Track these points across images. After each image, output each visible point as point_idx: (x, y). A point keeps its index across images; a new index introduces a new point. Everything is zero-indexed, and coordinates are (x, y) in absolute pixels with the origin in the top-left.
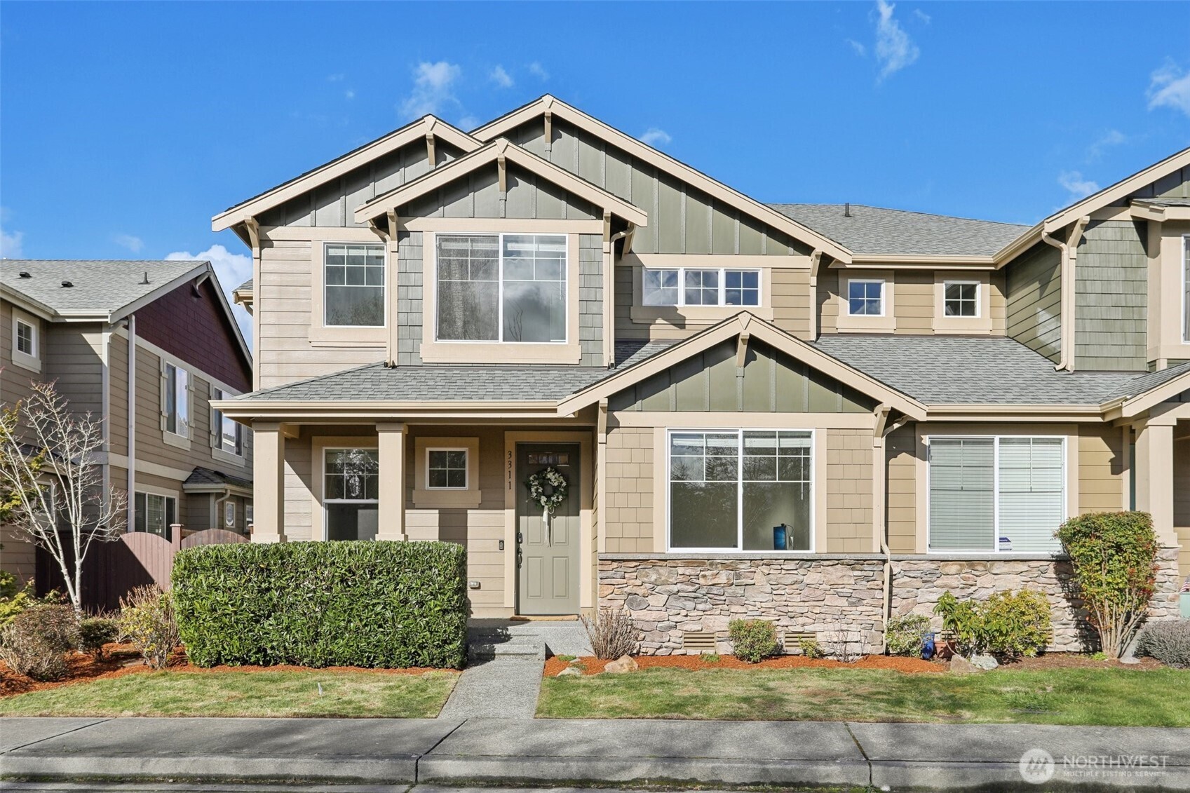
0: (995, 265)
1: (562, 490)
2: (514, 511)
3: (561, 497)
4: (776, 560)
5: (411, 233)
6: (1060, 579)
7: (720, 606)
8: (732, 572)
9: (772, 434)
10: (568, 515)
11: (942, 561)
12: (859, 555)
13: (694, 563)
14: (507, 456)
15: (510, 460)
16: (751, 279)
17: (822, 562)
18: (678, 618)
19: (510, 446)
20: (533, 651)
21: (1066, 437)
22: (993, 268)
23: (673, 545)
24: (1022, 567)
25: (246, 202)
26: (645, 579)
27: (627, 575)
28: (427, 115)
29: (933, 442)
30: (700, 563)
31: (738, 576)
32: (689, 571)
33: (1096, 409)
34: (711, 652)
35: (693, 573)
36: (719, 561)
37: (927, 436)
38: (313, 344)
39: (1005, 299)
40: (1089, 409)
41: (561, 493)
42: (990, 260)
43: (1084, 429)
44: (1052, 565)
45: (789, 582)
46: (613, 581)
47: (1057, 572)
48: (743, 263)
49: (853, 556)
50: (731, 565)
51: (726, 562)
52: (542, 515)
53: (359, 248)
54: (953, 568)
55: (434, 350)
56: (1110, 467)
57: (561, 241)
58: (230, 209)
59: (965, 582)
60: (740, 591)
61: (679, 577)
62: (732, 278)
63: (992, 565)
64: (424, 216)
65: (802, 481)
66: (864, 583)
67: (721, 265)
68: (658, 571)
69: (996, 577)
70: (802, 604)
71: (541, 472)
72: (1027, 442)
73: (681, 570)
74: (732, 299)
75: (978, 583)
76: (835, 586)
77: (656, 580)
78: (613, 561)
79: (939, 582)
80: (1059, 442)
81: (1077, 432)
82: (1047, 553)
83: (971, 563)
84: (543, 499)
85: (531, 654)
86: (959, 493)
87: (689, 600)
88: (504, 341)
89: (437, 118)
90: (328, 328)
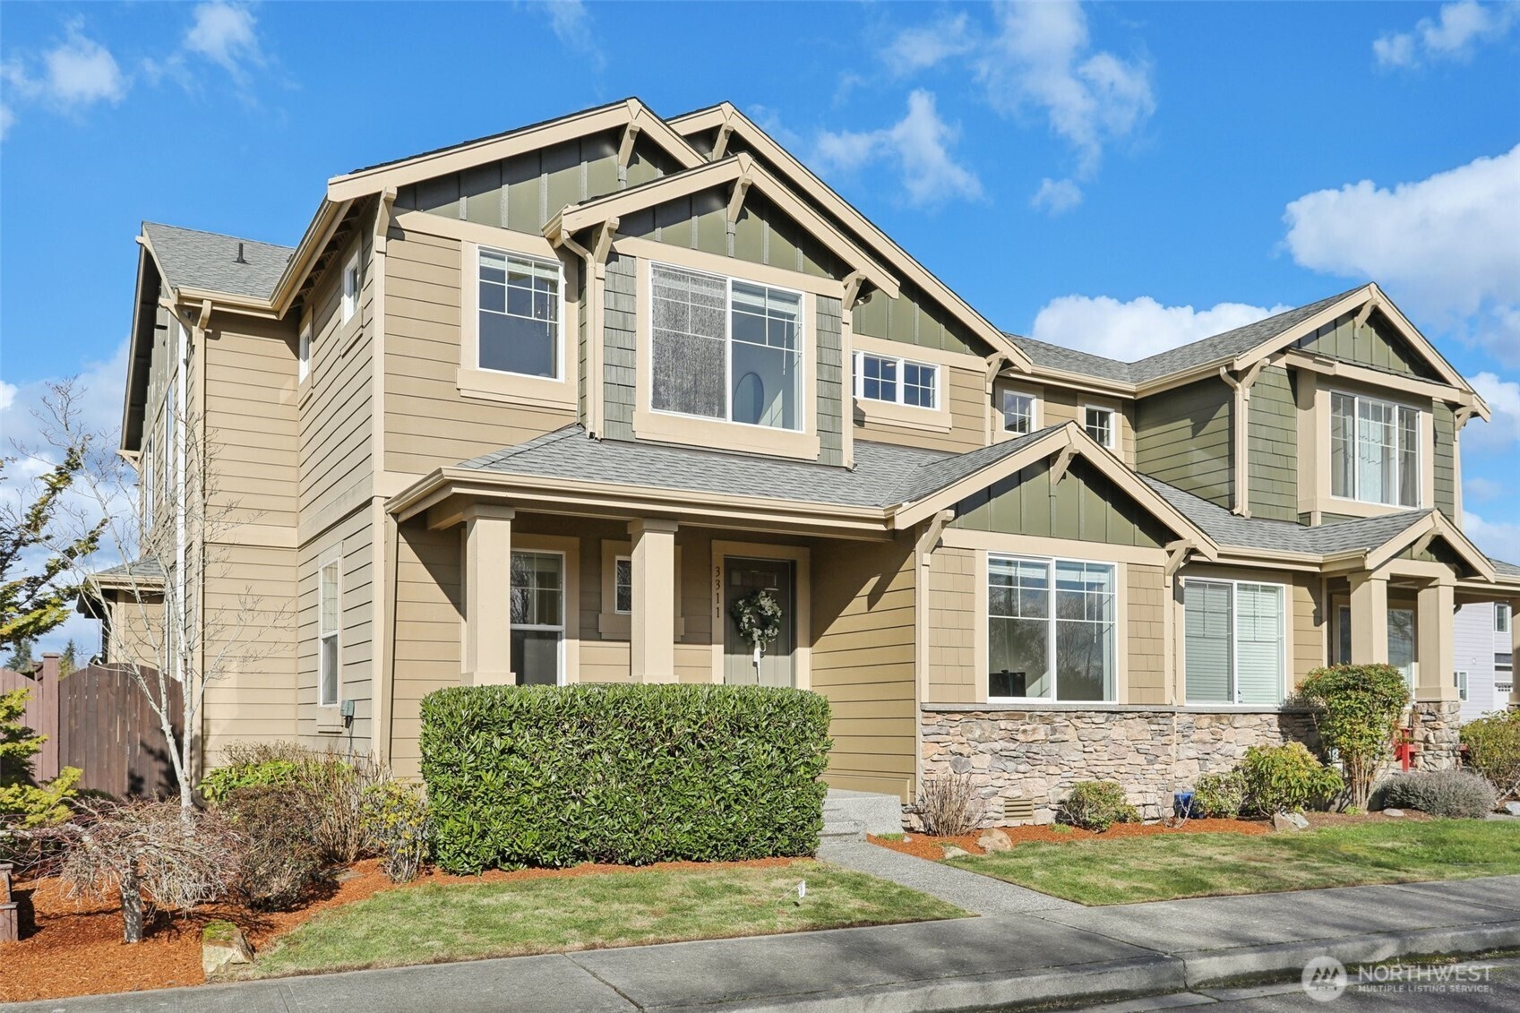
0: (1134, 394)
1: (777, 620)
2: (722, 646)
3: (776, 630)
4: (1088, 712)
5: (620, 256)
6: (1282, 733)
7: (1038, 767)
8: (1049, 726)
9: (1079, 566)
10: (777, 654)
11: (1198, 714)
12: (1154, 707)
13: (1015, 715)
14: (714, 573)
15: (718, 578)
16: (928, 373)
17: (1125, 714)
18: (1000, 783)
19: (718, 561)
20: (853, 830)
21: (1284, 585)
22: (1132, 397)
23: (992, 693)
24: (1255, 720)
25: (382, 165)
26: (970, 736)
27: (952, 731)
28: (631, 98)
29: (1187, 584)
30: (1020, 715)
31: (1054, 731)
32: (1010, 726)
33: (1319, 559)
34: (1029, 822)
35: (1014, 727)
36: (1038, 713)
37: (1184, 577)
38: (463, 393)
39: (1133, 432)
40: (1310, 557)
41: (777, 626)
42: (1132, 388)
43: (1298, 578)
44: (1275, 719)
45: (1099, 737)
46: (939, 738)
47: (1280, 726)
48: (922, 356)
49: (1148, 708)
50: (1046, 717)
51: (1045, 714)
52: (753, 653)
53: (525, 263)
54: (1205, 721)
55: (651, 422)
56: (1312, 619)
57: (794, 299)
58: (357, 171)
59: (1214, 737)
60: (1055, 748)
61: (1001, 732)
62: (911, 371)
63: (1234, 718)
64: (637, 236)
65: (1096, 622)
66: (1159, 738)
67: (901, 354)
68: (981, 725)
69: (1237, 731)
70: (1109, 763)
71: (751, 597)
72: (1255, 589)
73: (1003, 724)
74: (911, 397)
75: (1224, 737)
76: (1136, 742)
77: (980, 736)
78: (938, 712)
79: (1194, 737)
80: (1274, 590)
81: (1291, 581)
82: (1272, 705)
83: (1218, 715)
84: (757, 632)
85: (851, 834)
86: (1200, 640)
87: (1010, 760)
88: (734, 419)
89: (644, 105)
90: (481, 372)
